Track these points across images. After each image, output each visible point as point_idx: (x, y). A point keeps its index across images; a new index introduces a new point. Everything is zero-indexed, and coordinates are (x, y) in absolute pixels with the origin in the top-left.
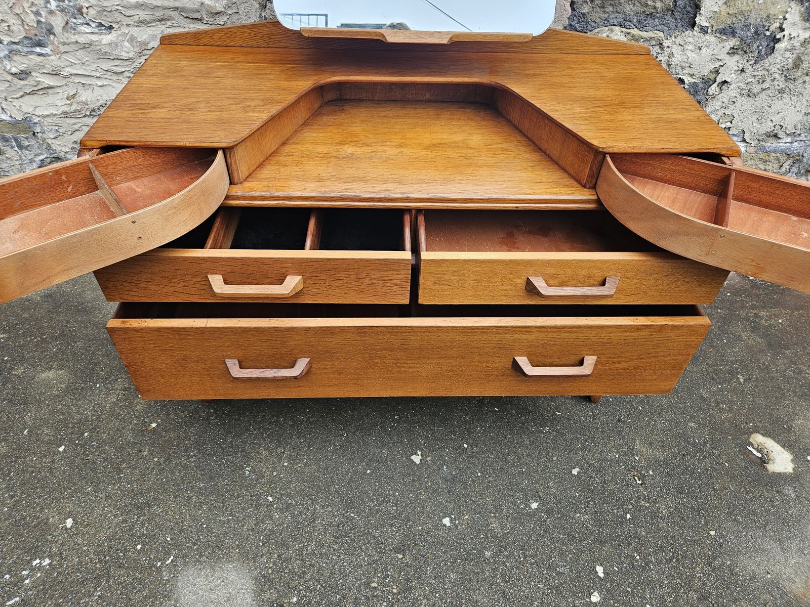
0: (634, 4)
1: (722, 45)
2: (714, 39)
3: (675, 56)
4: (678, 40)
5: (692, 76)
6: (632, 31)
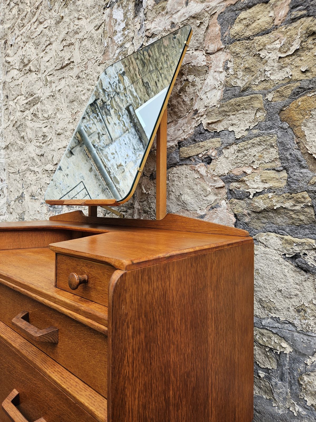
0: (283, 217)
6: (285, 237)
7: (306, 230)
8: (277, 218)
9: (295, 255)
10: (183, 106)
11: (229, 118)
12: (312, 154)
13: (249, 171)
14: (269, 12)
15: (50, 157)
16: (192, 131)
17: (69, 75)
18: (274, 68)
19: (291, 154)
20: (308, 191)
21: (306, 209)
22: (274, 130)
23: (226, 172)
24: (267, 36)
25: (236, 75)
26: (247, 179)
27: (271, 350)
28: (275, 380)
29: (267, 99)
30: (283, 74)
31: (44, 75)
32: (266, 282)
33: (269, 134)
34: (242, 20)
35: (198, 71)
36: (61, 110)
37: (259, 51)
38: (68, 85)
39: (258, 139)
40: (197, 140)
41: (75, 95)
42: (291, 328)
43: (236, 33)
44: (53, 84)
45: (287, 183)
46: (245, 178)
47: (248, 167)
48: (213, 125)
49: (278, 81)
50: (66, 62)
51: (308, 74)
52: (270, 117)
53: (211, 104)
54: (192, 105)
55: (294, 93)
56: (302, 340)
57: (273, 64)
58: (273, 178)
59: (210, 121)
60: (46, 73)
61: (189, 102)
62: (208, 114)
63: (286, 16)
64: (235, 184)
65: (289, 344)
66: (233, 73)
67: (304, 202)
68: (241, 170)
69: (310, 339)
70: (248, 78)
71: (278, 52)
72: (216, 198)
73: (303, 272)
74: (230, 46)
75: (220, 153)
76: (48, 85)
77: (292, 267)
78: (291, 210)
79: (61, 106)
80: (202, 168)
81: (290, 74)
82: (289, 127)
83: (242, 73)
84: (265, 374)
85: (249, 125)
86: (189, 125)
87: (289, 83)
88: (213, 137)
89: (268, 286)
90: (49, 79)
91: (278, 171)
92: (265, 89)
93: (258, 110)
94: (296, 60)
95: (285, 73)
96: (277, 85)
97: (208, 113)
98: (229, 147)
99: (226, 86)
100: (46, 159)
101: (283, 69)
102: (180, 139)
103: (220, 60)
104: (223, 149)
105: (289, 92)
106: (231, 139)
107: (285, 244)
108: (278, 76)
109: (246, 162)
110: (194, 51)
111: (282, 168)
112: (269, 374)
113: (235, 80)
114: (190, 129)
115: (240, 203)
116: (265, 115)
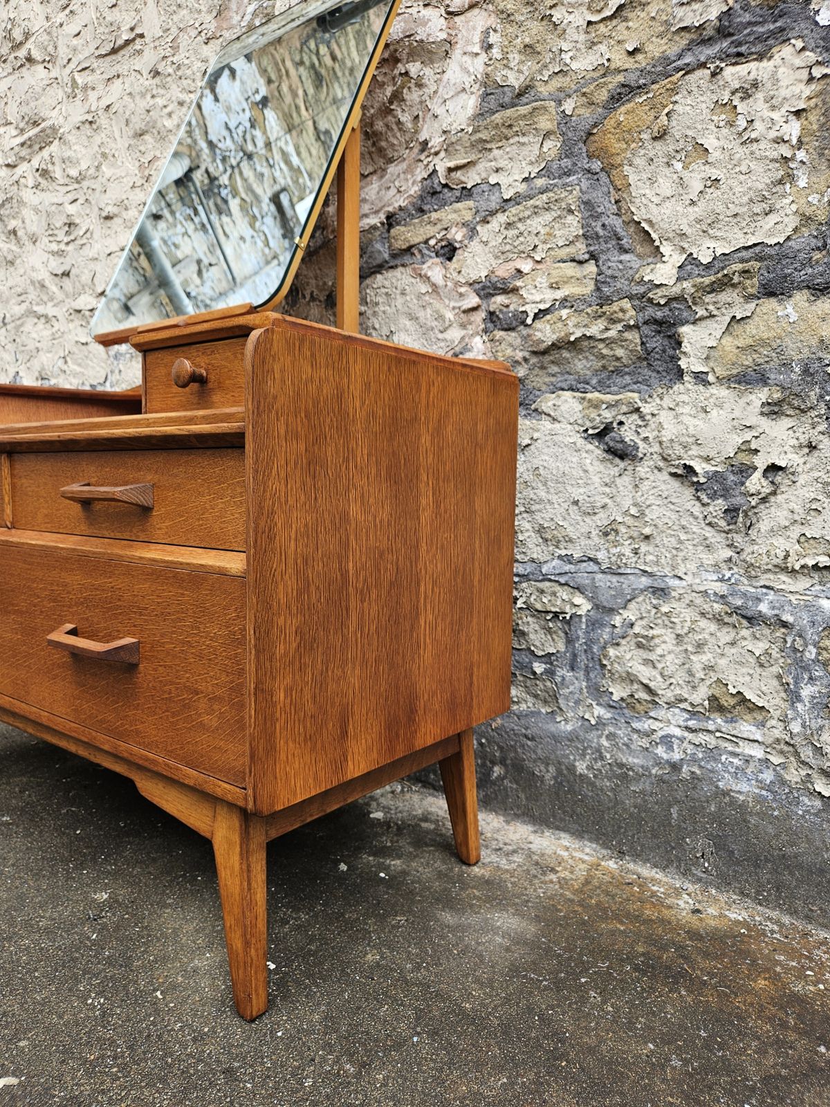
0: (587, 358)
1: (744, 400)
2: (727, 391)
3: (665, 427)
4: (667, 402)
5: (708, 459)
6: (589, 396)
7: (627, 377)
8: (576, 361)
9: (605, 428)
10: (398, 135)
11: (491, 157)
12: (640, 223)
13: (526, 266)
15: (86, 278)
16: (415, 190)
17: (133, 68)
18: (579, 46)
19: (603, 225)
20: (630, 297)
21: (627, 335)
22: (575, 177)
23: (483, 274)
25: (505, 62)
26: (523, 285)
27: (556, 615)
28: (563, 672)
29: (563, 112)
30: (593, 58)
31: (68, 71)
32: (552, 490)
33: (565, 186)
35: (430, 52)
36: (114, 156)
37: (551, 7)
38: (130, 94)
39: (544, 197)
40: (426, 208)
41: (148, 119)
42: (592, 567)
44: (90, 92)
45: (596, 285)
46: (519, 283)
47: (525, 258)
48: (459, 173)
49: (585, 73)
50: (125, 37)
51: (640, 57)
52: (567, 150)
53: (455, 125)
54: (416, 132)
55: (613, 98)
56: (608, 584)
57: (576, 37)
58: (571, 277)
59: (452, 164)
60: (72, 65)
61: (410, 125)
62: (449, 148)
64: (500, 299)
65: (586, 597)
66: (499, 56)
67: (623, 320)
68: (511, 266)
69: (622, 580)
70: (529, 67)
71: (585, 12)
72: (463, 332)
73: (617, 460)
75: (473, 233)
76: (79, 96)
77: (599, 452)
78: (601, 340)
79: (113, 145)
80: (435, 270)
81: (607, 57)
82: (602, 169)
83: (517, 57)
84: (544, 666)
85: (529, 168)
86: (409, 176)
87: (604, 75)
88: (458, 200)
89: (554, 498)
90: (80, 79)
91: (581, 263)
92: (560, 90)
93: (547, 135)
94: (618, 28)
95: (598, 55)
96: (582, 81)
97: (448, 146)
98: (489, 218)
99: (485, 85)
100: (77, 283)
101: (595, 48)
102: (390, 209)
103: (474, 28)
104: (478, 223)
105: (603, 95)
106: (494, 203)
107: (588, 408)
108: (584, 63)
109: (521, 248)
110: (421, 8)
111: (587, 256)
112: (551, 664)
113: (504, 73)
114: (413, 184)
115: (509, 338)
116: (559, 145)
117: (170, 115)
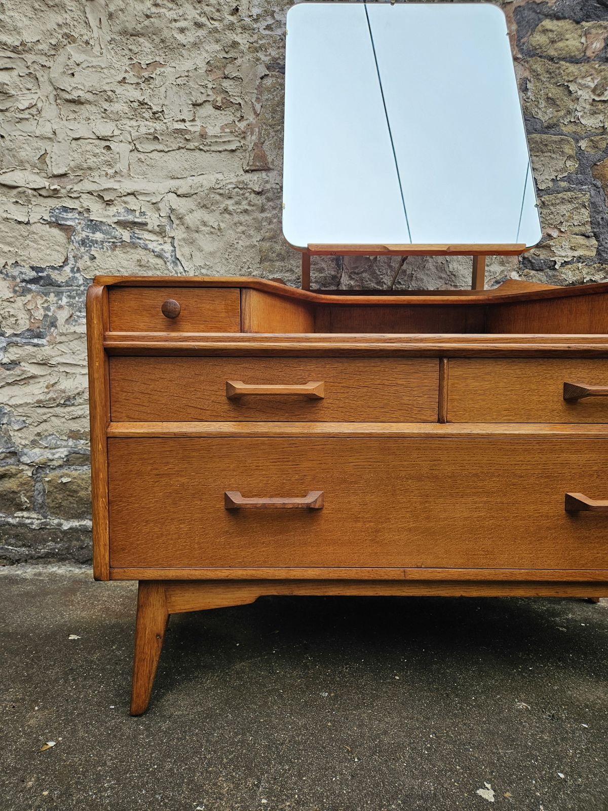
13: (555, 234)
14: (581, 36)
18: (586, 111)
19: (602, 218)
22: (586, 187)
24: (577, 66)
25: (536, 103)
26: (554, 244)
29: (580, 147)
30: (595, 121)
33: (581, 190)
34: (547, 30)
36: (86, 42)
37: (569, 81)
39: (569, 193)
41: (146, 23)
43: (539, 45)
45: (597, 252)
46: (551, 243)
47: (553, 228)
49: (591, 129)
52: (581, 170)
57: (584, 105)
58: (583, 245)
63: (600, 51)
64: (533, 251)
66: (533, 98)
70: (553, 112)
71: (590, 93)
72: (502, 268)
74: (529, 59)
81: (604, 123)
82: (601, 187)
83: (543, 103)
85: (556, 174)
87: (602, 134)
91: (588, 237)
92: (575, 133)
93: (569, 157)
95: (598, 121)
96: (589, 133)
101: (596, 116)
105: (604, 145)
108: (590, 122)
109: (551, 222)
111: (592, 234)
113: (536, 110)
115: (539, 276)
116: (577, 166)
117: (182, 30)
